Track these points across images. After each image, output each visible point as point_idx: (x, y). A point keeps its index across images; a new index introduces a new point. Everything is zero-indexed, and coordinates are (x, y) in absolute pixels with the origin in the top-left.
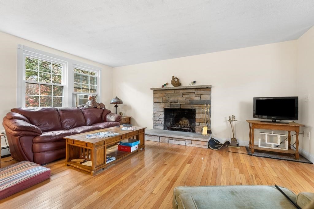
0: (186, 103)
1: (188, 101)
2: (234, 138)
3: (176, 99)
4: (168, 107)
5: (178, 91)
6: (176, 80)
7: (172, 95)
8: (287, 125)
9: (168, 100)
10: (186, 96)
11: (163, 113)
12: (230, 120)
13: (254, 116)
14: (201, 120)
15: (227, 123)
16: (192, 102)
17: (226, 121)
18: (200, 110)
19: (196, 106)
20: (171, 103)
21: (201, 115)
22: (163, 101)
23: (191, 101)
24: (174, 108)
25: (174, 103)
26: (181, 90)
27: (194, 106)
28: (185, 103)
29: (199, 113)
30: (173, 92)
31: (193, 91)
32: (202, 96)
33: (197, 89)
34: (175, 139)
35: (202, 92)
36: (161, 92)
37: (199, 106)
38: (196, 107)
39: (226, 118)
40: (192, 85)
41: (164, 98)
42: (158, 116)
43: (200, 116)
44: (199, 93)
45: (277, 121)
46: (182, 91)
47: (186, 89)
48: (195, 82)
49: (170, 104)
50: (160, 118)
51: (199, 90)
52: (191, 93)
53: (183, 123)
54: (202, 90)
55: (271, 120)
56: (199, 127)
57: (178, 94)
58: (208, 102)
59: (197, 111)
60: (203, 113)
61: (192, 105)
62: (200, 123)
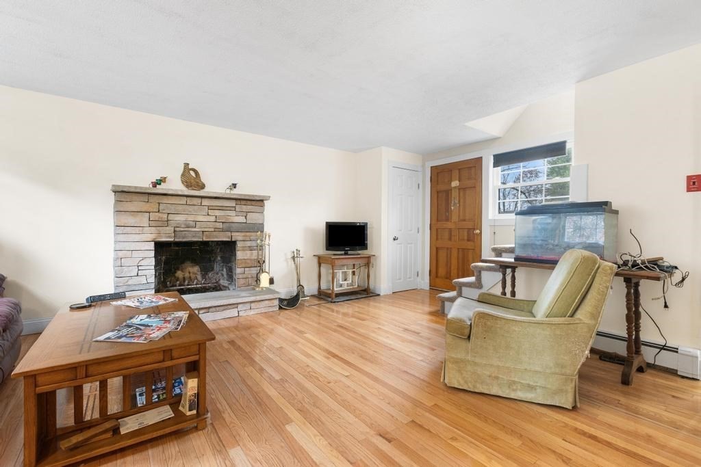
0: (216, 230)
1: (220, 226)
2: (300, 285)
3: (191, 218)
4: (170, 237)
5: (197, 201)
6: (192, 173)
7: (180, 208)
8: (359, 256)
9: (168, 221)
10: (217, 213)
11: (152, 254)
12: (293, 258)
13: (327, 249)
14: (249, 261)
15: (287, 262)
16: (229, 227)
17: (286, 260)
18: (246, 242)
19: (237, 234)
20: (177, 229)
21: (249, 252)
22: (152, 223)
23: (227, 225)
24: (184, 240)
25: (186, 229)
26: (203, 200)
27: (233, 234)
28: (213, 230)
29: (244, 249)
30: (184, 200)
31: (232, 204)
32: (250, 215)
33: (240, 200)
34: (214, 309)
35: (249, 208)
36: (145, 198)
37: (243, 234)
38: (237, 236)
39: (286, 254)
40: (228, 191)
41: (154, 216)
42: (136, 264)
43: (246, 254)
44: (245, 208)
45: (349, 252)
46: (205, 202)
47: (216, 198)
48: (234, 186)
49: (175, 231)
50: (140, 268)
51: (243, 202)
52: (228, 208)
53: (187, 275)
54: (249, 202)
55: (343, 252)
56: (245, 276)
57: (196, 207)
58: (259, 228)
59: (239, 245)
60: (251, 249)
61: (229, 234)
62: (246, 269)
